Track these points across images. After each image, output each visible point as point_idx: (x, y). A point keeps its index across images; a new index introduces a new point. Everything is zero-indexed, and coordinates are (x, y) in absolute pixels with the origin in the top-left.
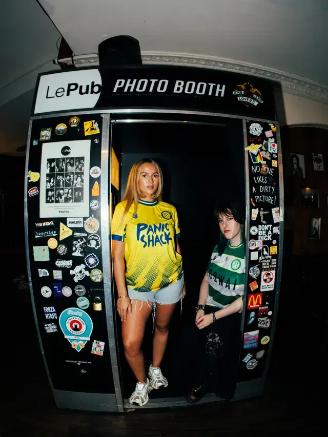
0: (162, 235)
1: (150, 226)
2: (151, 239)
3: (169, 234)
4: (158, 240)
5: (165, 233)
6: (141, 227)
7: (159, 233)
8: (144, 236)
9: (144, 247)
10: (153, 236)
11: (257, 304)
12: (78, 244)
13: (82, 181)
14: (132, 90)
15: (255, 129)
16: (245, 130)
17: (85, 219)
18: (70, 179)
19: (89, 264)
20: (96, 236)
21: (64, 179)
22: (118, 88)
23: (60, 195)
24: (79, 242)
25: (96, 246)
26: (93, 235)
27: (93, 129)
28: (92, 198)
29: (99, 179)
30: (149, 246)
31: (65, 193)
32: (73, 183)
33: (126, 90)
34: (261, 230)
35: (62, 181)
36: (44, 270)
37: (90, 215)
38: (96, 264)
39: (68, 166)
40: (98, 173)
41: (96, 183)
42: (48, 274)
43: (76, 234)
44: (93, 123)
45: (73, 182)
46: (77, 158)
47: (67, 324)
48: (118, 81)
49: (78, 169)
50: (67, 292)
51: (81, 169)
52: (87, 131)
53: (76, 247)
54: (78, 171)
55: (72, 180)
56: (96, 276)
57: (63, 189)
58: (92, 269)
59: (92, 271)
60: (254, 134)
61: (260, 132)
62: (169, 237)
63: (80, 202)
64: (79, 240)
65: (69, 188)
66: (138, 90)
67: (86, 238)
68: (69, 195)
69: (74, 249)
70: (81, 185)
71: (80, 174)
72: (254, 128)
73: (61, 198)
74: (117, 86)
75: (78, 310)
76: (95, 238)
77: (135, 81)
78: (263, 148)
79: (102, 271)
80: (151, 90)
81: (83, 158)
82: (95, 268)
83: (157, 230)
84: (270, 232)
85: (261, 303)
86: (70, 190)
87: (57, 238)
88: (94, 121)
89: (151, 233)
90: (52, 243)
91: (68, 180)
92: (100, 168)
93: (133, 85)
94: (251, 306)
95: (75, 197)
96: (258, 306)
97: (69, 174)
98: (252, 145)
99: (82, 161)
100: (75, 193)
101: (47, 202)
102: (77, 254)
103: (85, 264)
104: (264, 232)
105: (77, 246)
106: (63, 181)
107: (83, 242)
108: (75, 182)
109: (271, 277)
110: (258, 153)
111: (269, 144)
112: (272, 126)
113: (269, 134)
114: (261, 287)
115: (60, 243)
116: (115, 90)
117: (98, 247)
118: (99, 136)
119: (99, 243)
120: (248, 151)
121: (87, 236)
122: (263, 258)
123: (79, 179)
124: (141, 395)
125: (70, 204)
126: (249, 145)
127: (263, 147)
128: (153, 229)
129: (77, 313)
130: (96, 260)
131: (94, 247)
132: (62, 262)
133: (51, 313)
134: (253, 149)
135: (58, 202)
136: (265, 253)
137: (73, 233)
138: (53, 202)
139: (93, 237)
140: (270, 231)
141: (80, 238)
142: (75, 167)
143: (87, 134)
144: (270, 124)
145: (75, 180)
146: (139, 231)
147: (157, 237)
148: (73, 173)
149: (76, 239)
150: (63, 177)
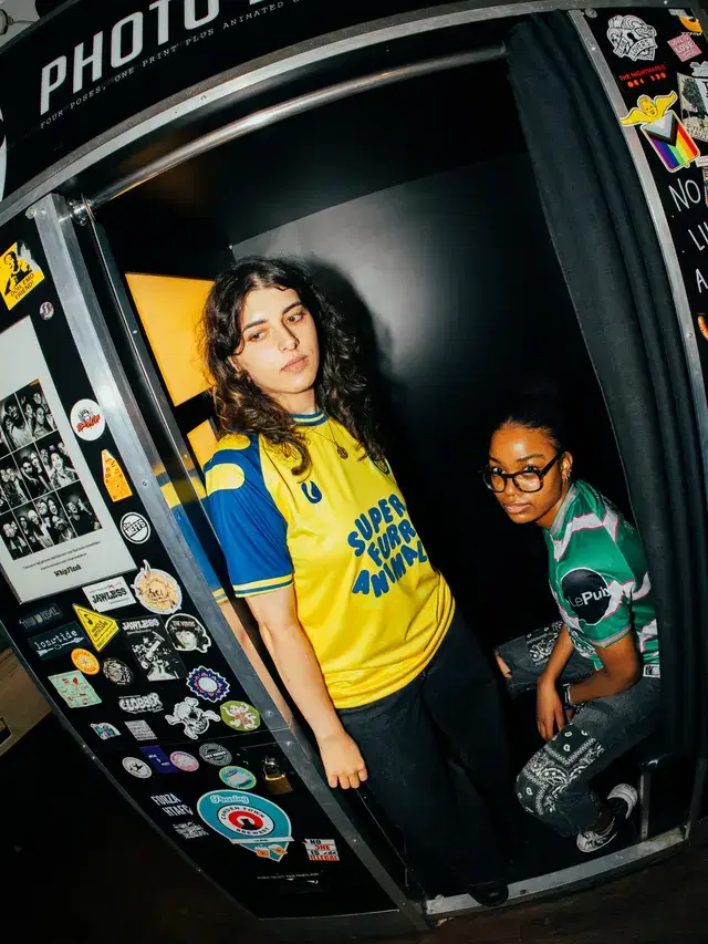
12: (149, 651)
13: (67, 462)
14: (97, 74)
15: (630, 36)
16: (593, 49)
17: (130, 577)
18: (35, 469)
19: (206, 694)
20: (186, 619)
21: (20, 477)
22: (52, 95)
23: (33, 528)
24: (147, 646)
25: (199, 646)
26: (177, 619)
27: (21, 276)
28: (118, 510)
29: (107, 441)
31: (44, 516)
32: (47, 480)
33: (78, 85)
35: (17, 483)
36: (103, 724)
37: (140, 565)
38: (223, 689)
39: (10, 428)
40: (95, 420)
41: (106, 455)
42: (117, 733)
43: (128, 626)
44: (13, 255)
45: (44, 474)
46: (21, 393)
47: (223, 821)
48: (46, 72)
49: (38, 429)
50: (184, 761)
51: (46, 426)
52: (8, 291)
53: (147, 660)
54: (43, 434)
55: (40, 471)
56: (241, 716)
57: (30, 507)
58: (220, 703)
59: (223, 707)
60: (634, 58)
61: (652, 42)
63: (92, 529)
64: (146, 640)
65: (44, 497)
66: (117, 61)
67: (160, 630)
68: (55, 519)
69: (144, 665)
70: (70, 476)
71: (52, 441)
72: (625, 32)
73: (40, 533)
74: (47, 89)
75: (236, 794)
76: (185, 624)
77: (98, 39)
78: (686, 105)
79: (249, 703)
80: (163, 37)
81: (35, 388)
82: (225, 700)
86: (51, 502)
87: (87, 645)
88: (14, 248)
90: (85, 661)
91: (29, 474)
92: (95, 400)
93: (96, 58)
95: (72, 519)
97: (25, 454)
98: (643, 100)
99: (37, 399)
100: (67, 509)
101: (16, 555)
102: (159, 675)
103: (193, 695)
105: (149, 655)
106: (20, 482)
107: (158, 643)
108: (50, 473)
110: (675, 126)
111: (699, 82)
112: (685, 18)
113: (684, 47)
115: (101, 657)
116: (45, 107)
117: (205, 647)
118: (47, 291)
119: (205, 635)
120: (637, 127)
121: (162, 625)
123: (57, 460)
125: (71, 543)
126: (631, 103)
127: (683, 98)
129: (235, 798)
130: (221, 681)
131: (195, 648)
132: (133, 701)
133: (176, 805)
134: (652, 114)
135: (37, 547)
137: (120, 626)
138: (26, 552)
139: (178, 623)
141: (146, 635)
142: (28, 426)
143: (11, 302)
144: (673, 12)
145: (47, 468)
148: (31, 448)
149: (137, 638)
150: (14, 469)
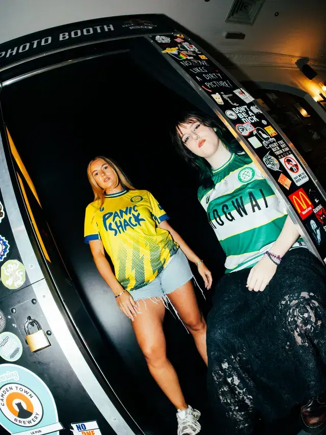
0: (130, 218)
1: (116, 213)
2: (119, 224)
3: (139, 214)
4: (127, 224)
5: (133, 215)
6: (107, 216)
7: (126, 217)
8: (110, 224)
9: (115, 235)
10: (120, 221)
11: (308, 207)
14: (14, 54)
15: (162, 39)
16: (152, 41)
30: (120, 233)
34: (239, 113)
60: (164, 42)
61: (169, 40)
62: (140, 218)
66: (21, 51)
80: (35, 47)
83: (124, 214)
84: (251, 114)
85: (310, 203)
89: (117, 219)
94: (304, 213)
96: (310, 208)
98: (168, 49)
104: (245, 115)
109: (294, 163)
110: (179, 52)
111: (185, 45)
112: (178, 35)
113: (179, 40)
114: (295, 181)
122: (267, 142)
124: (188, 424)
127: (180, 48)
128: (119, 214)
134: (171, 51)
136: (265, 136)
140: (249, 112)
144: (175, 35)
146: (105, 220)
147: (125, 221)
